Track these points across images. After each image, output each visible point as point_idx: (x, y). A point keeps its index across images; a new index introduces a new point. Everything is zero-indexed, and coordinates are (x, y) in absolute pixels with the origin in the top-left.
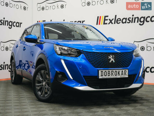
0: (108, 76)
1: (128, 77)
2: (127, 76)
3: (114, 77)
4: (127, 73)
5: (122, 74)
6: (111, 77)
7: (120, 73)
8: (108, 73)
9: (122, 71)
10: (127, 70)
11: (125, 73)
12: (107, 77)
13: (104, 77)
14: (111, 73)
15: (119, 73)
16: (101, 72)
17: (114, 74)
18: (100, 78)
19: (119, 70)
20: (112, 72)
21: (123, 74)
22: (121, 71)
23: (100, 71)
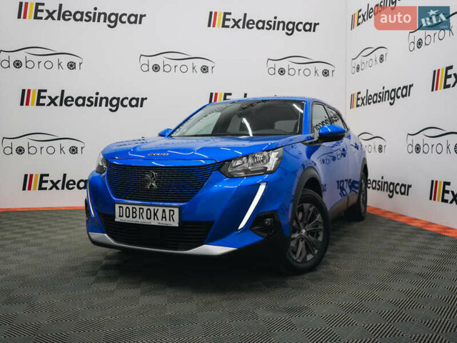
0: (133, 217)
1: (177, 225)
3: (145, 221)
4: (176, 217)
5: (163, 217)
6: (138, 220)
7: (160, 214)
8: (133, 212)
9: (164, 211)
10: (176, 210)
11: (171, 217)
12: (130, 220)
13: (124, 219)
14: (138, 213)
15: (155, 214)
16: (120, 207)
17: (144, 215)
18: (116, 220)
19: (156, 208)
20: (141, 210)
21: (165, 217)
22: (161, 209)
23: (117, 206)
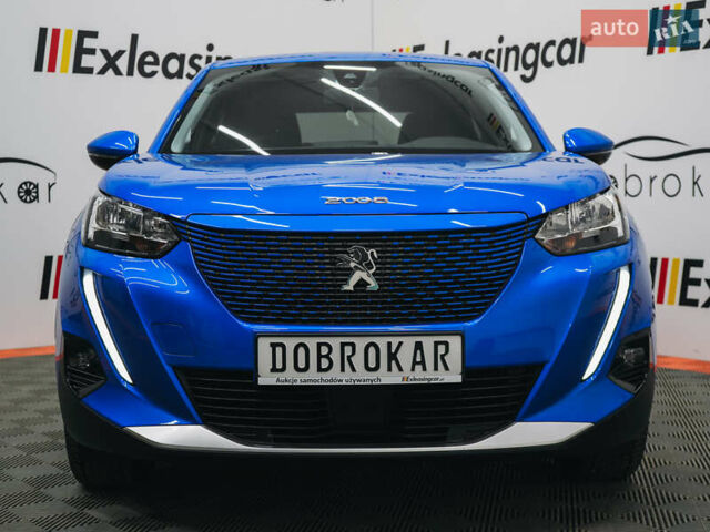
0: (320, 369)
1: (458, 379)
2: (454, 377)
3: (361, 377)
5: (415, 363)
6: (338, 376)
7: (405, 356)
8: (320, 356)
9: (419, 346)
10: (455, 343)
11: (440, 361)
12: (312, 377)
13: (291, 377)
14: (336, 356)
15: (392, 357)
16: (274, 346)
17: (358, 360)
18: (261, 381)
19: (395, 341)
20: (348, 350)
21: (423, 363)
22: (409, 343)
